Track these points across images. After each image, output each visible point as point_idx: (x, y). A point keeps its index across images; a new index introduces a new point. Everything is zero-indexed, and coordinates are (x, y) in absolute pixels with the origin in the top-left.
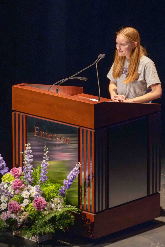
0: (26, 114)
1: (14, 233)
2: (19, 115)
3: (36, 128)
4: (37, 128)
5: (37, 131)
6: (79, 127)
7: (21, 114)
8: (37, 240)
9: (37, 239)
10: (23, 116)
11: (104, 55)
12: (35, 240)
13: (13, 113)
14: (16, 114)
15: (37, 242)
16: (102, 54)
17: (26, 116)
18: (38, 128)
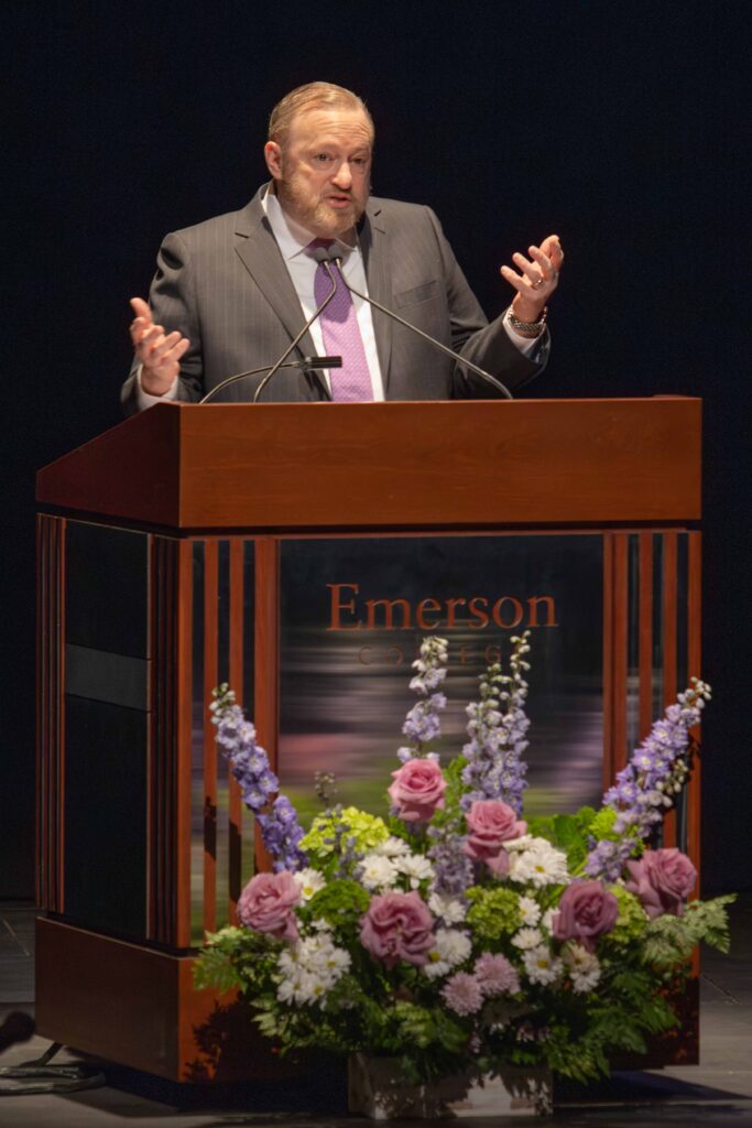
1: (386, 1108)
2: (224, 548)
3: (341, 589)
4: (345, 589)
5: (343, 602)
7: (239, 539)
8: (538, 1105)
9: (541, 1100)
10: (250, 545)
12: (529, 1107)
14: (209, 541)
15: (544, 1110)
18: (354, 586)
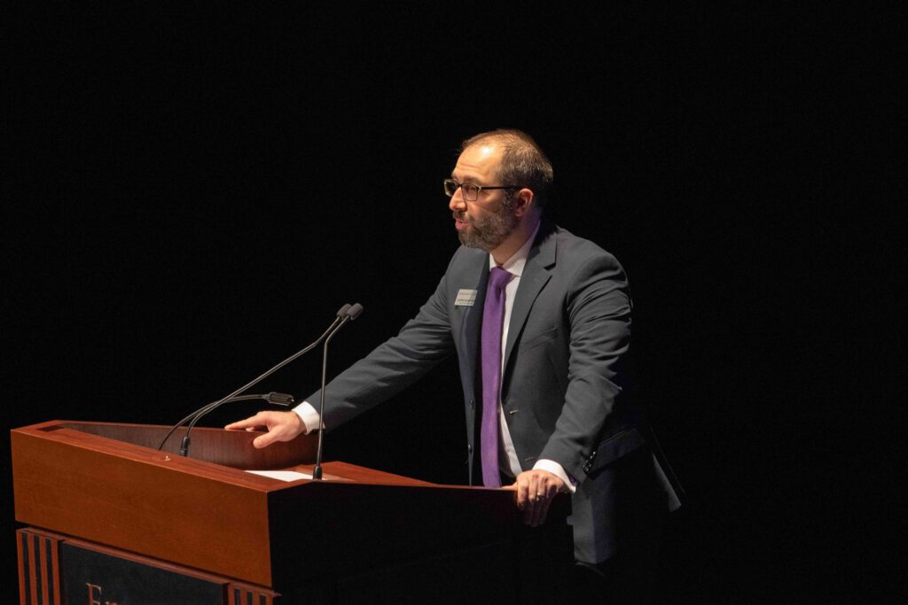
0: (61, 538)
2: (36, 540)
3: (93, 588)
4: (95, 589)
5: (94, 599)
6: (226, 581)
7: (43, 537)
10: (48, 543)
11: (357, 306)
13: (19, 532)
14: (29, 535)
16: (352, 304)
17: (60, 542)
18: (100, 588)
